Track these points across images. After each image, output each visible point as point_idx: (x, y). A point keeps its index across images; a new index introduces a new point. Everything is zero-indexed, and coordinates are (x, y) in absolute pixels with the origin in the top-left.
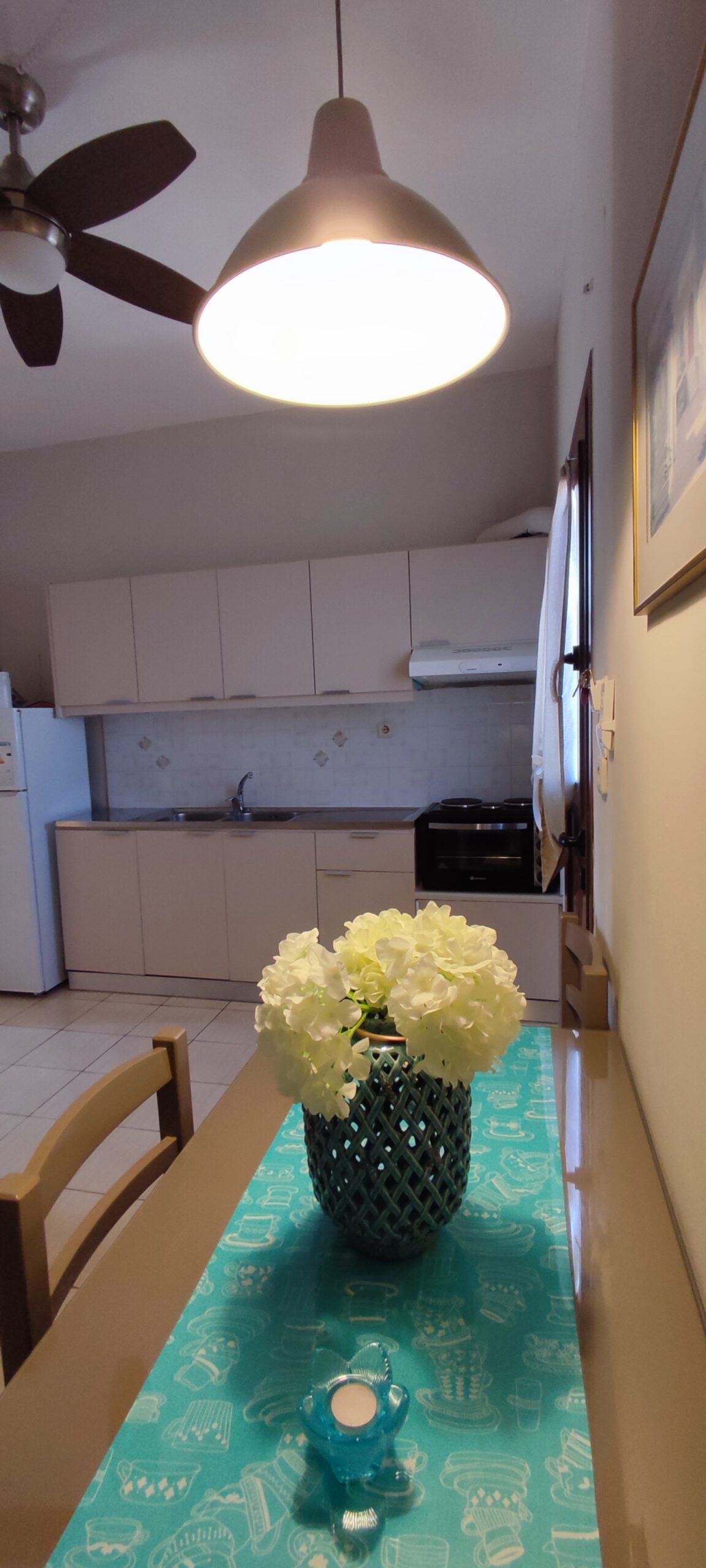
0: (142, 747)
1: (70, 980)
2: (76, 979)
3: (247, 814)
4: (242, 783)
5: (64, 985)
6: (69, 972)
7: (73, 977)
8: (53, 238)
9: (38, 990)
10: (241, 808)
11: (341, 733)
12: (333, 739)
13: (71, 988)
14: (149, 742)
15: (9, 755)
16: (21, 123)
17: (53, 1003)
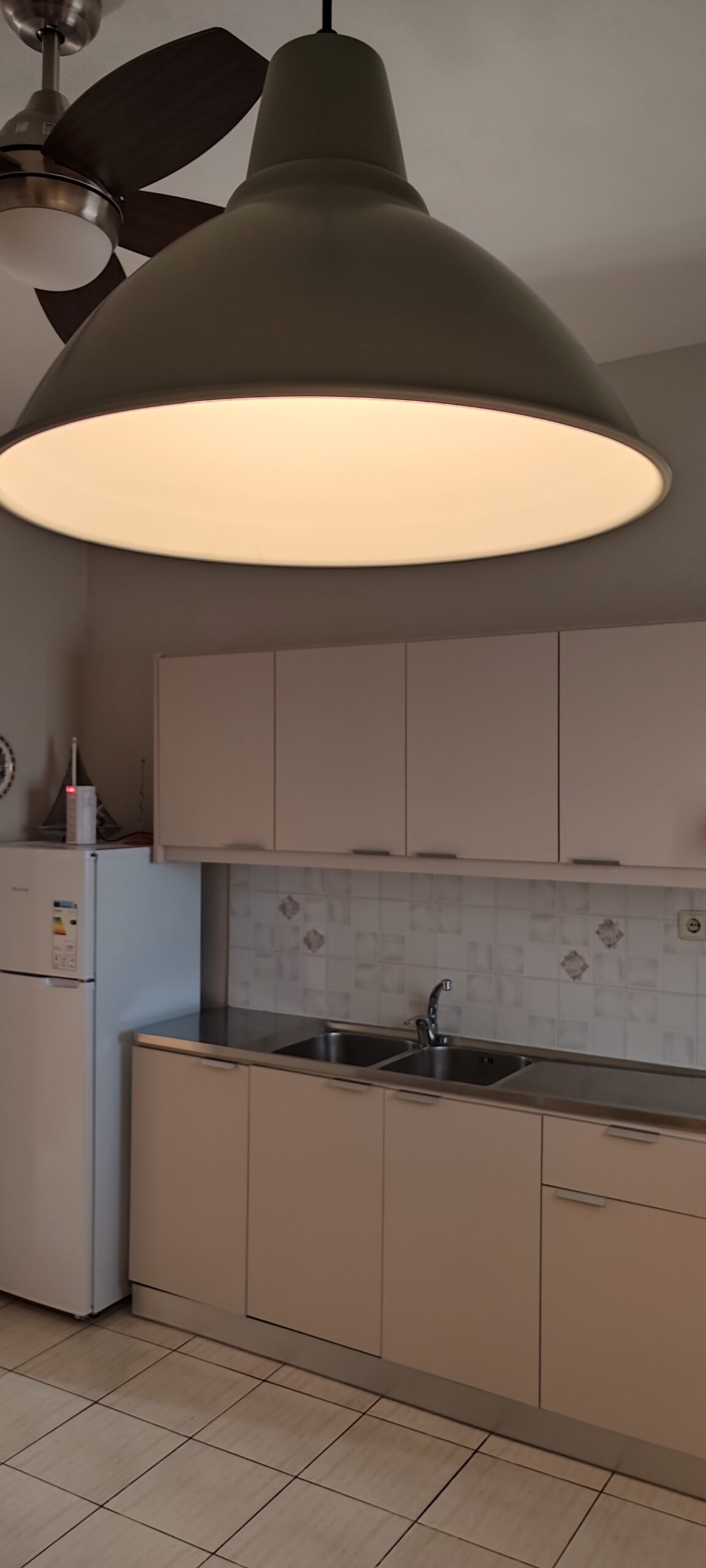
0: (284, 913)
1: (134, 1296)
2: (146, 1300)
3: (439, 1048)
4: (434, 996)
5: (124, 1305)
6: (134, 1286)
7: (140, 1294)
8: (92, 208)
9: (82, 1311)
10: (432, 1036)
11: (611, 923)
12: (598, 932)
13: (134, 1312)
14: (296, 906)
15: (74, 922)
16: (62, 41)
17: (104, 1337)
